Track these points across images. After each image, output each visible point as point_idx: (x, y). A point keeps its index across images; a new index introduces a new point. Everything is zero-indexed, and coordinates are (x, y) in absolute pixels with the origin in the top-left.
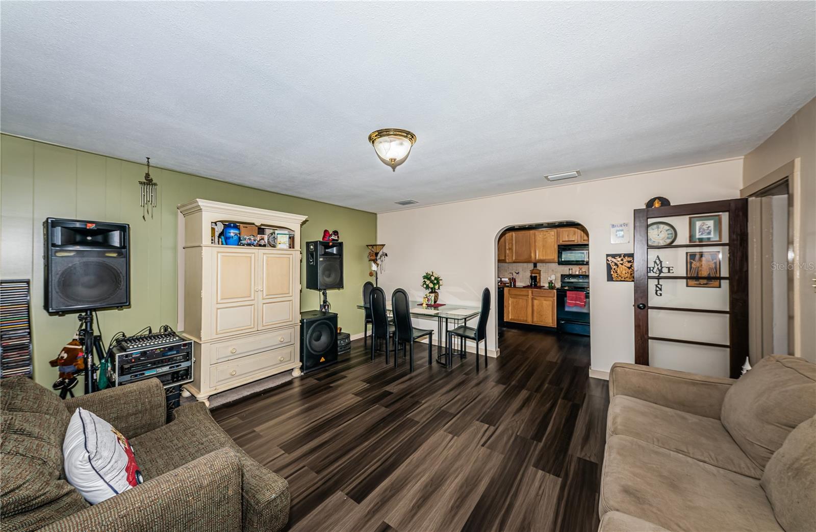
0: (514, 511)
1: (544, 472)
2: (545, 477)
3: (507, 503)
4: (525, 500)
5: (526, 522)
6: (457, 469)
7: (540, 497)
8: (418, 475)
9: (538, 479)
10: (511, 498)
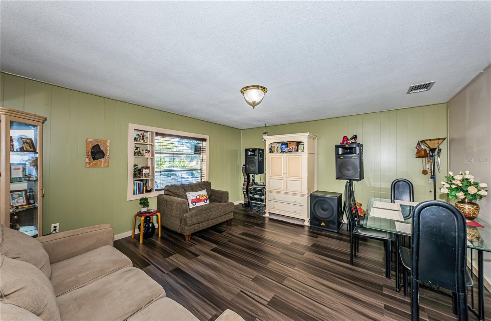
0: (187, 292)
1: (209, 319)
2: (204, 317)
3: (193, 291)
4: (192, 299)
5: (179, 295)
6: (222, 276)
7: (191, 307)
8: (221, 264)
9: (204, 312)
10: (195, 293)
